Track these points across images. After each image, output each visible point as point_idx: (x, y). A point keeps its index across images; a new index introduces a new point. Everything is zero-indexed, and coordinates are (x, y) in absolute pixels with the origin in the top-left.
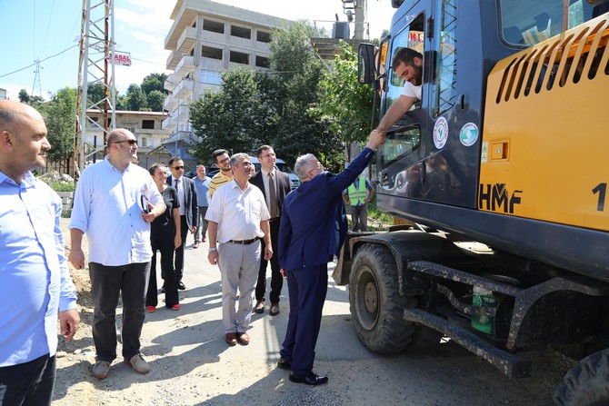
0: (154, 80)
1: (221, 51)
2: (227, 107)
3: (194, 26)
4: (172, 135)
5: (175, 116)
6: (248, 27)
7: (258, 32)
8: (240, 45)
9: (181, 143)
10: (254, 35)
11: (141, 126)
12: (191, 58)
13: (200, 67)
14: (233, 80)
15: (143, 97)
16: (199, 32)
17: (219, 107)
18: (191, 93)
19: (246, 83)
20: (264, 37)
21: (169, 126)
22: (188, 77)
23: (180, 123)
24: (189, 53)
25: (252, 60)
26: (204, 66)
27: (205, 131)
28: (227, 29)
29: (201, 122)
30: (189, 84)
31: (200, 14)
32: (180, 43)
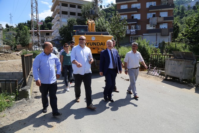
0: (48, 19)
1: (67, 12)
2: (69, 29)
3: (59, 5)
4: (55, 37)
5: (55, 32)
6: (75, 4)
7: (78, 6)
8: (73, 10)
9: (57, 40)
10: (77, 6)
11: (45, 35)
12: (59, 15)
13: (61, 17)
14: (70, 22)
15: (45, 24)
16: (60, 7)
17: (67, 29)
18: (59, 25)
19: (74, 22)
20: (80, 7)
21: (54, 34)
22: (58, 20)
23: (57, 34)
24: (58, 13)
25: (77, 14)
26: (62, 17)
27: (63, 36)
28: (69, 5)
29: (62, 34)
30: (59, 22)
31: (60, 1)
32: (55, 10)
